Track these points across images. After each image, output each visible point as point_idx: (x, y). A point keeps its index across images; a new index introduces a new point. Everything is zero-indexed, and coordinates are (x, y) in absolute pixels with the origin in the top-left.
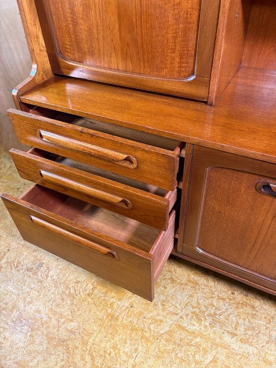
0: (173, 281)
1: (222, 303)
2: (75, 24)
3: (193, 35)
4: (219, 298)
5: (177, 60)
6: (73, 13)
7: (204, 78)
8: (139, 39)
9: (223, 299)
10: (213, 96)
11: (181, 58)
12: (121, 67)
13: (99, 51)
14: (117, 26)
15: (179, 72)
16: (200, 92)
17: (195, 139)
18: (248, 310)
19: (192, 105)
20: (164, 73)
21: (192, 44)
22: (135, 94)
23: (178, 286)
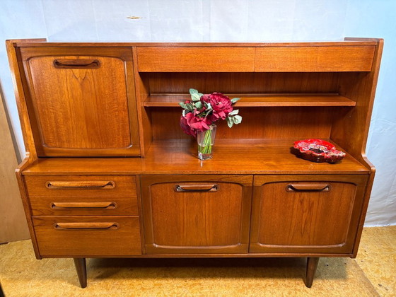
0: (143, 289)
1: (180, 289)
2: (58, 127)
3: (128, 127)
4: (178, 287)
5: (121, 139)
6: (56, 122)
7: (136, 146)
8: (99, 131)
9: (181, 287)
10: (143, 153)
11: (123, 137)
12: (88, 147)
13: (74, 139)
14: (85, 127)
15: (124, 144)
16: (136, 152)
17: (139, 172)
18: (198, 287)
19: (134, 159)
20: (114, 146)
21: (128, 131)
22: (99, 159)
23: (148, 291)
